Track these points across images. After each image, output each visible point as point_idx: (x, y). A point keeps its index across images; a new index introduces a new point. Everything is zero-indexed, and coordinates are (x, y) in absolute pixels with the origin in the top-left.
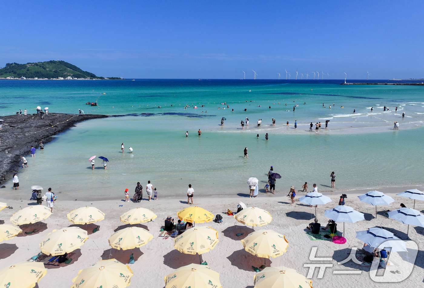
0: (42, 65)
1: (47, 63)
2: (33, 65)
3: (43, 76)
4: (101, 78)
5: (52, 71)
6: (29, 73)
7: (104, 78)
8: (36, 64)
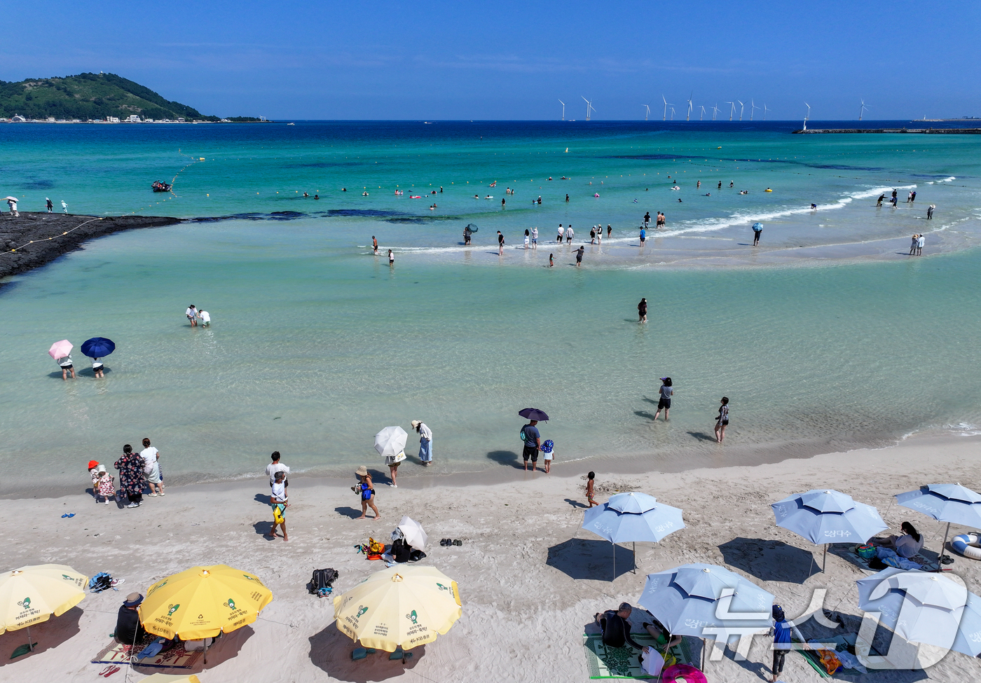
0: (62, 85)
1: (76, 80)
2: (40, 83)
3: (68, 114)
4: (212, 118)
5: (87, 101)
6: (32, 106)
7: (220, 120)
8: (48, 83)
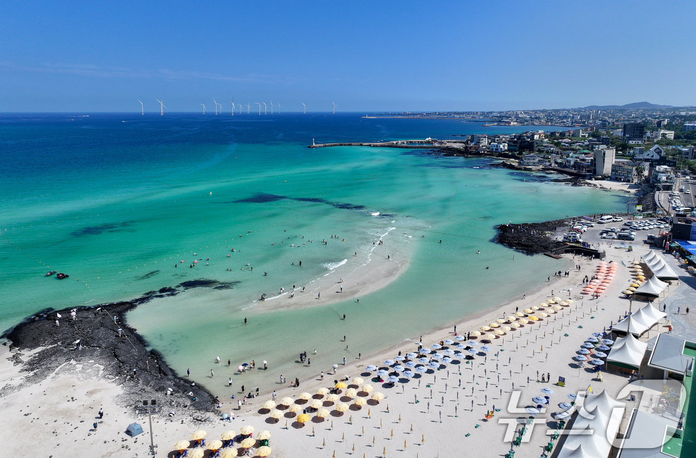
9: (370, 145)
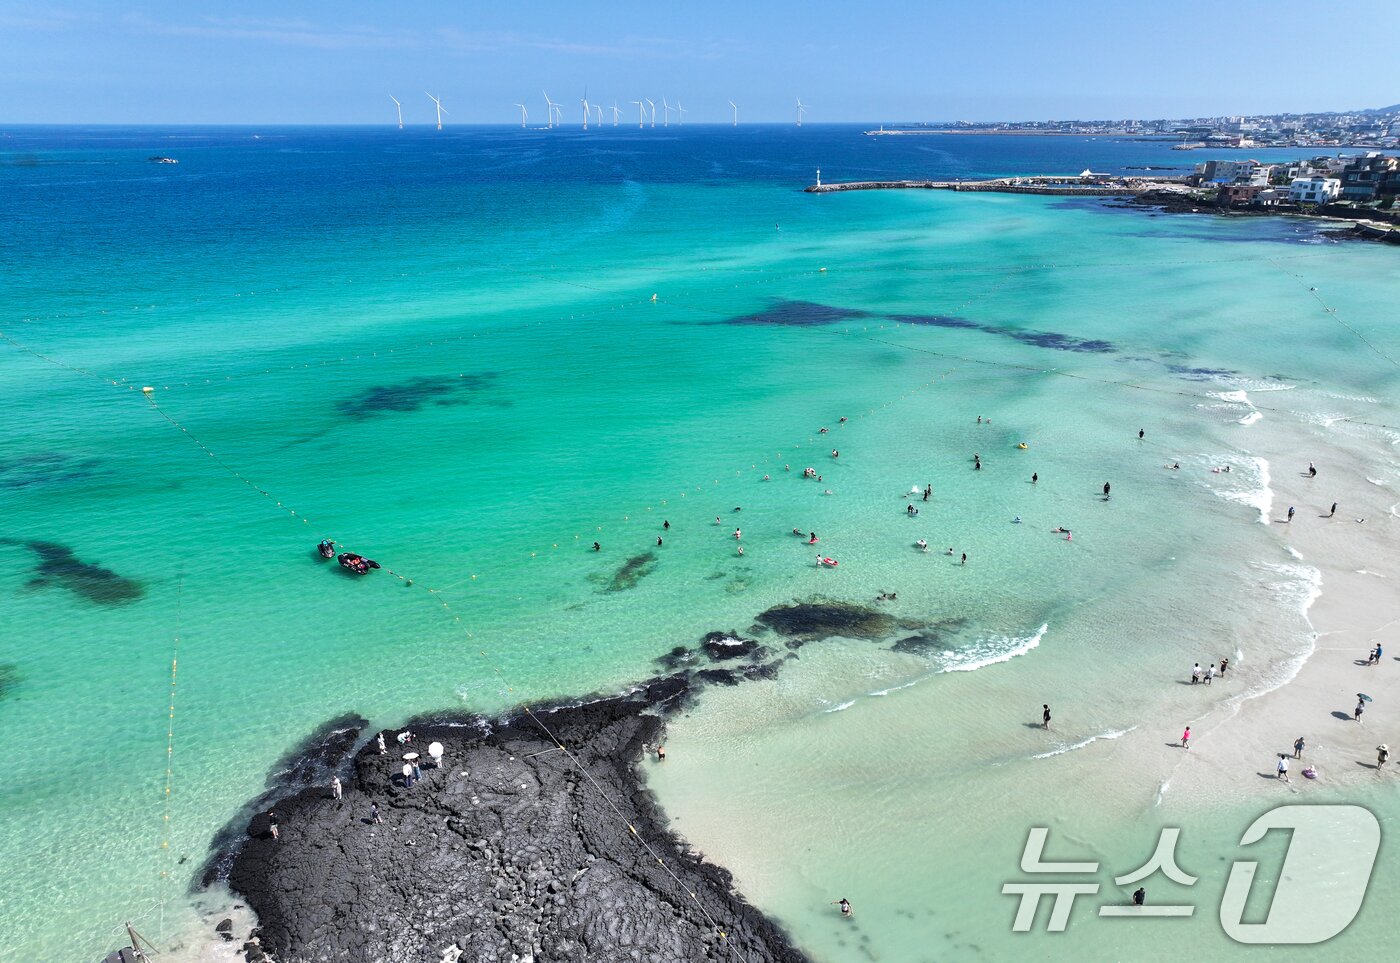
9: (954, 188)
